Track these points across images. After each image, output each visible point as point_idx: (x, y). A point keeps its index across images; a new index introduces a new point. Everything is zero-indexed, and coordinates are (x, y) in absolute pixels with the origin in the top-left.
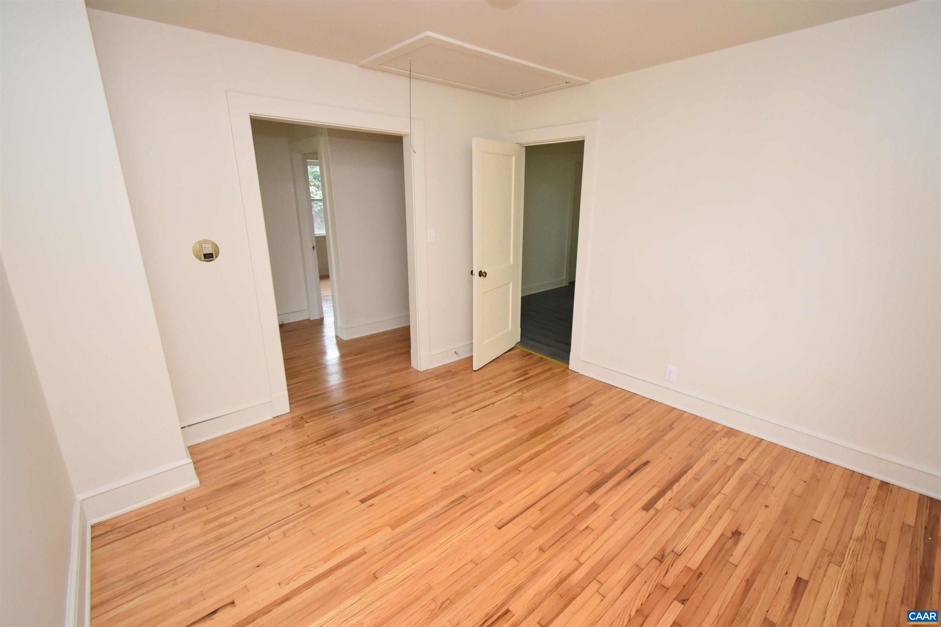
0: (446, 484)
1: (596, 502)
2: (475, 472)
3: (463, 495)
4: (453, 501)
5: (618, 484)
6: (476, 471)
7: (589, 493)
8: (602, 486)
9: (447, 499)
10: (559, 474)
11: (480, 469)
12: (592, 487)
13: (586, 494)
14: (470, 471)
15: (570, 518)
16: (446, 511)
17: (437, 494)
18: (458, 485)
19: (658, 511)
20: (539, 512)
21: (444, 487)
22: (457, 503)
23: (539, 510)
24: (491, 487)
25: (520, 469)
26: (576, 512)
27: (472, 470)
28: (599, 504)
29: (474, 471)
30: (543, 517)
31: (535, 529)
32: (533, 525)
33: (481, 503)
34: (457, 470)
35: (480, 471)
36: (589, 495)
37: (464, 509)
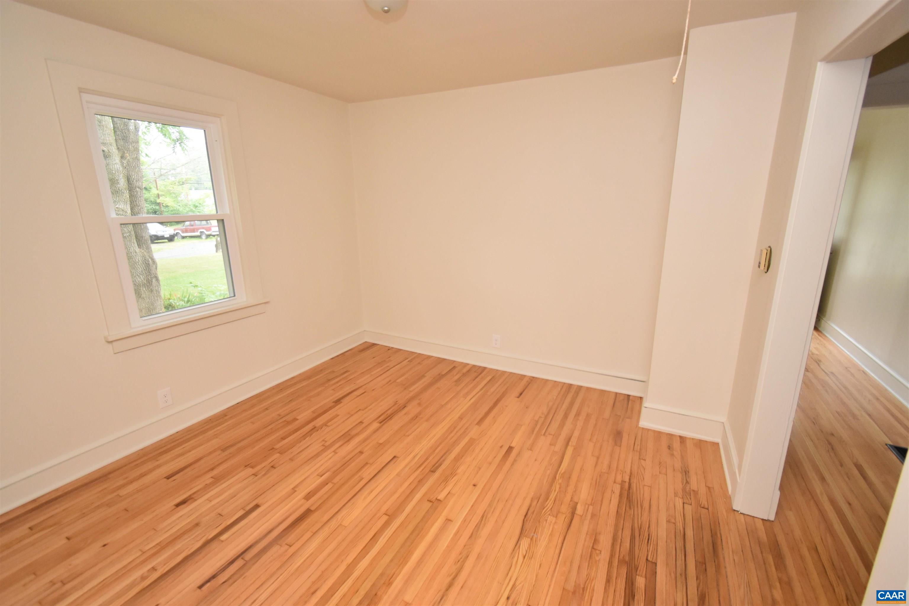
0: (456, 478)
1: (306, 501)
2: (434, 498)
3: (435, 472)
4: (440, 465)
5: (270, 532)
6: (434, 500)
7: (310, 510)
8: (291, 523)
9: (446, 466)
10: (341, 525)
11: (430, 504)
12: (303, 519)
13: (312, 508)
14: (441, 497)
15: (335, 481)
16: (442, 457)
17: (458, 468)
18: (445, 480)
19: (243, 508)
20: (364, 477)
21: (456, 475)
22: (437, 465)
23: (363, 478)
24: (413, 486)
25: (385, 518)
26: (330, 485)
27: (439, 500)
28: (303, 500)
29: (436, 499)
30: (360, 474)
31: (367, 463)
32: (368, 466)
33: (415, 471)
34: (454, 495)
35: (430, 501)
36: (309, 508)
37: (428, 462)
